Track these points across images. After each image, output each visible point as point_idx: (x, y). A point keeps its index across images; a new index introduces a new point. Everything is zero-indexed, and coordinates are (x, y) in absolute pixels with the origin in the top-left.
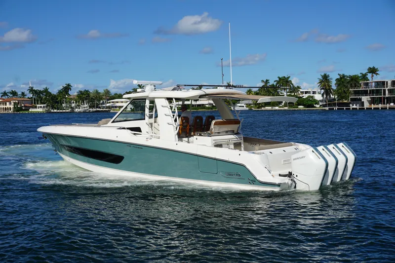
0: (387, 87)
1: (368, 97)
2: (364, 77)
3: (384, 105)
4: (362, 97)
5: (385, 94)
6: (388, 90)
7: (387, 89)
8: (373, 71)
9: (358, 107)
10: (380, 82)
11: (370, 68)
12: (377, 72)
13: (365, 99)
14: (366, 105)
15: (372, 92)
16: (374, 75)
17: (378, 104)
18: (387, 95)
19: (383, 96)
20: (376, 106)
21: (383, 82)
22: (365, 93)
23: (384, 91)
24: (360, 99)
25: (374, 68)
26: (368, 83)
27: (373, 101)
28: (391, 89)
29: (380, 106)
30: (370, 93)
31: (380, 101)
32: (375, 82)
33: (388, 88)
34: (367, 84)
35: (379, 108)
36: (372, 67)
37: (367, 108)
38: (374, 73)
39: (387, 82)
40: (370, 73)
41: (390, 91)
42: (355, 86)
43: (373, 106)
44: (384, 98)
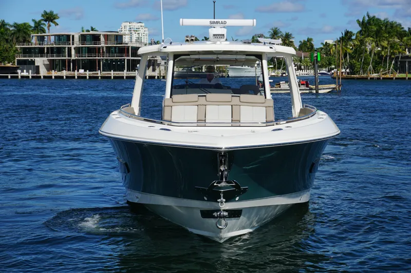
0: (73, 44)
1: (45, 59)
2: (38, 27)
3: (69, 72)
4: (36, 58)
5: (70, 55)
6: (75, 48)
7: (73, 47)
8: (50, 17)
9: (30, 75)
10: (63, 35)
11: (46, 13)
12: (56, 21)
13: (40, 61)
14: (43, 72)
15: (51, 51)
16: (51, 24)
17: (60, 71)
18: (73, 57)
19: (67, 58)
20: (59, 74)
21: (68, 36)
22: (41, 52)
23: (70, 49)
24: (33, 62)
25: (51, 13)
26: (44, 36)
27: (52, 66)
28: (79, 47)
29: (65, 73)
30: (48, 53)
31: (64, 65)
32: (55, 35)
33: (75, 45)
34: (41, 39)
35: (62, 77)
36: (48, 11)
37: (45, 77)
38: (52, 21)
39: (73, 36)
40: (46, 21)
41: (78, 50)
42: (24, 42)
43: (54, 74)
44: (69, 61)
